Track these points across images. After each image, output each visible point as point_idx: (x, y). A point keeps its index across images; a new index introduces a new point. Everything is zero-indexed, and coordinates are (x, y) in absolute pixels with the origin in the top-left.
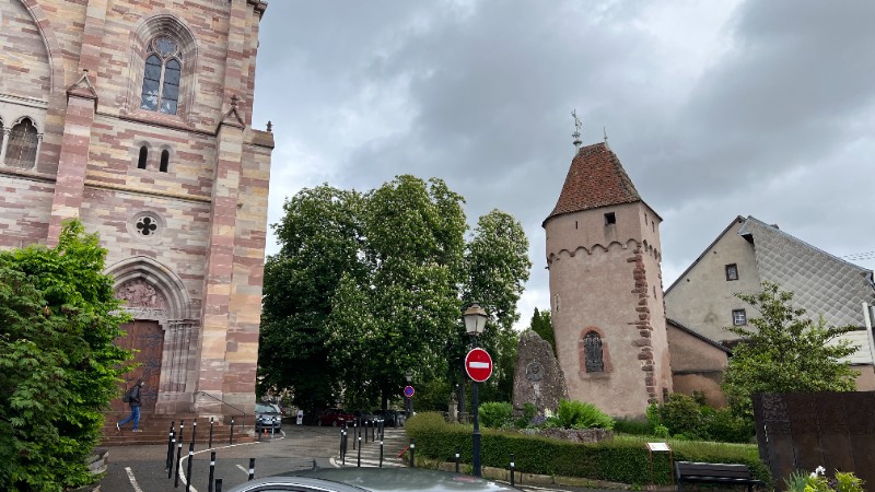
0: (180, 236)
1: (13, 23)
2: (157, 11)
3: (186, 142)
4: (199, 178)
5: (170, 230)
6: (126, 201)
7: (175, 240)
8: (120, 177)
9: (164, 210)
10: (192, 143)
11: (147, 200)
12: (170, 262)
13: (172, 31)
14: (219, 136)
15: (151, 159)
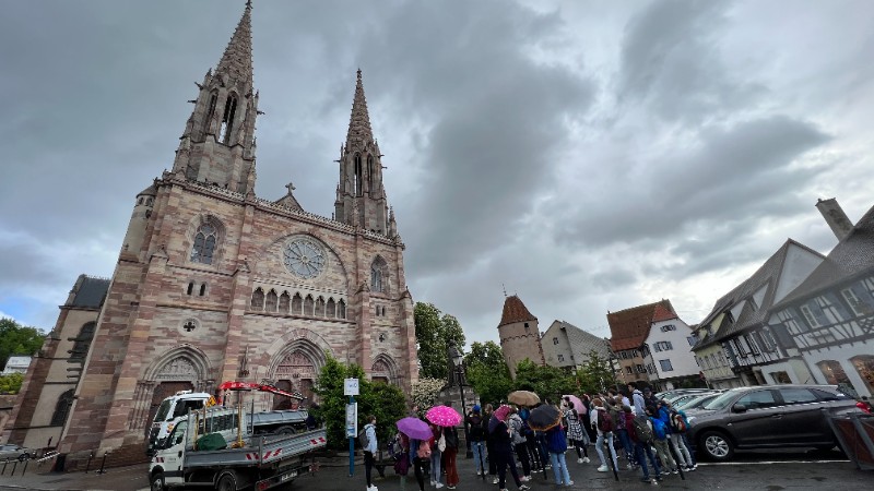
0: (393, 342)
2: (375, 254)
3: (390, 304)
4: (395, 318)
5: (389, 340)
6: (375, 329)
8: (373, 320)
9: (387, 332)
10: (392, 304)
11: (381, 328)
12: (391, 352)
13: (378, 260)
14: (401, 302)
15: (381, 312)
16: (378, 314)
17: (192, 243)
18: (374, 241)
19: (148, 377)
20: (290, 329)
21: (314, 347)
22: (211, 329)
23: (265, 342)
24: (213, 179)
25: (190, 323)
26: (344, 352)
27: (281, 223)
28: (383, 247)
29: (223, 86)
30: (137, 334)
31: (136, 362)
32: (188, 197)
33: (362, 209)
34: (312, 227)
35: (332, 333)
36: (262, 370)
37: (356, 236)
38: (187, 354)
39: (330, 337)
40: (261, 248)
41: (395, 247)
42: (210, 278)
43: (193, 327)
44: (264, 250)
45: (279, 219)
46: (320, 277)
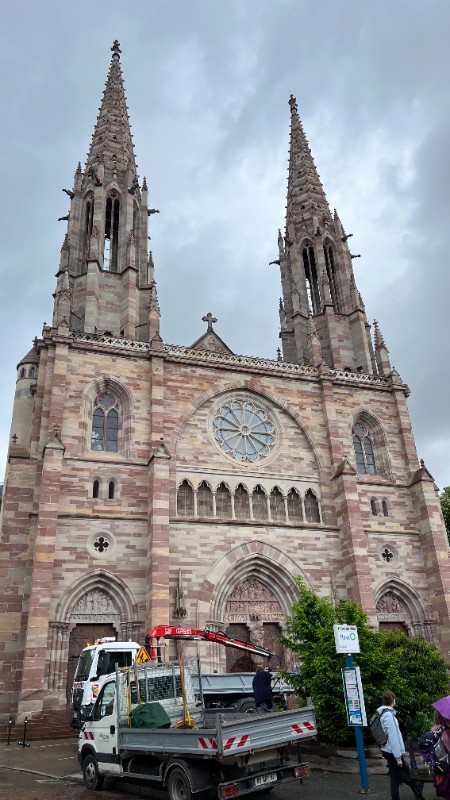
0: (408, 560)
1: (289, 430)
2: (356, 410)
3: (393, 493)
4: (408, 518)
5: (402, 557)
6: (374, 539)
7: (407, 563)
8: (368, 523)
9: (395, 543)
10: (397, 494)
11: (384, 537)
12: (407, 578)
13: (363, 419)
14: (416, 488)
15: (379, 508)
16: (375, 512)
17: (90, 423)
18: (353, 386)
19: (60, 618)
20: (238, 543)
21: (276, 572)
22: (128, 547)
23: (205, 564)
24: (104, 327)
25: (102, 540)
26: (326, 579)
27: (203, 377)
28: (370, 395)
29: (98, 184)
30: (42, 557)
31: (44, 596)
32: (77, 358)
33: (324, 336)
34: (249, 378)
35: (301, 546)
36: (205, 607)
37: (320, 382)
38: (103, 584)
39: (301, 554)
40: (180, 419)
41: (392, 392)
42: (119, 471)
43: (106, 545)
44: (185, 422)
45: (200, 371)
46: (271, 456)
